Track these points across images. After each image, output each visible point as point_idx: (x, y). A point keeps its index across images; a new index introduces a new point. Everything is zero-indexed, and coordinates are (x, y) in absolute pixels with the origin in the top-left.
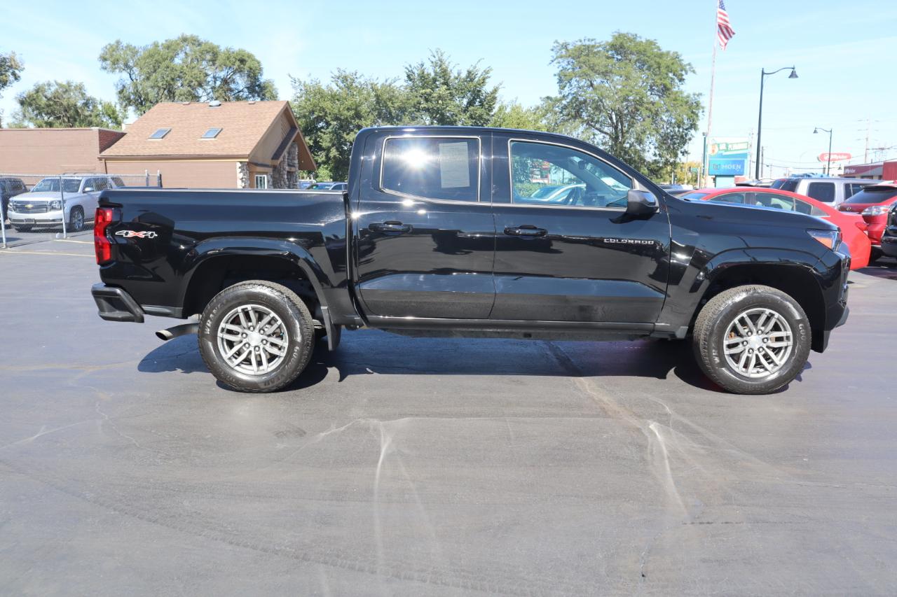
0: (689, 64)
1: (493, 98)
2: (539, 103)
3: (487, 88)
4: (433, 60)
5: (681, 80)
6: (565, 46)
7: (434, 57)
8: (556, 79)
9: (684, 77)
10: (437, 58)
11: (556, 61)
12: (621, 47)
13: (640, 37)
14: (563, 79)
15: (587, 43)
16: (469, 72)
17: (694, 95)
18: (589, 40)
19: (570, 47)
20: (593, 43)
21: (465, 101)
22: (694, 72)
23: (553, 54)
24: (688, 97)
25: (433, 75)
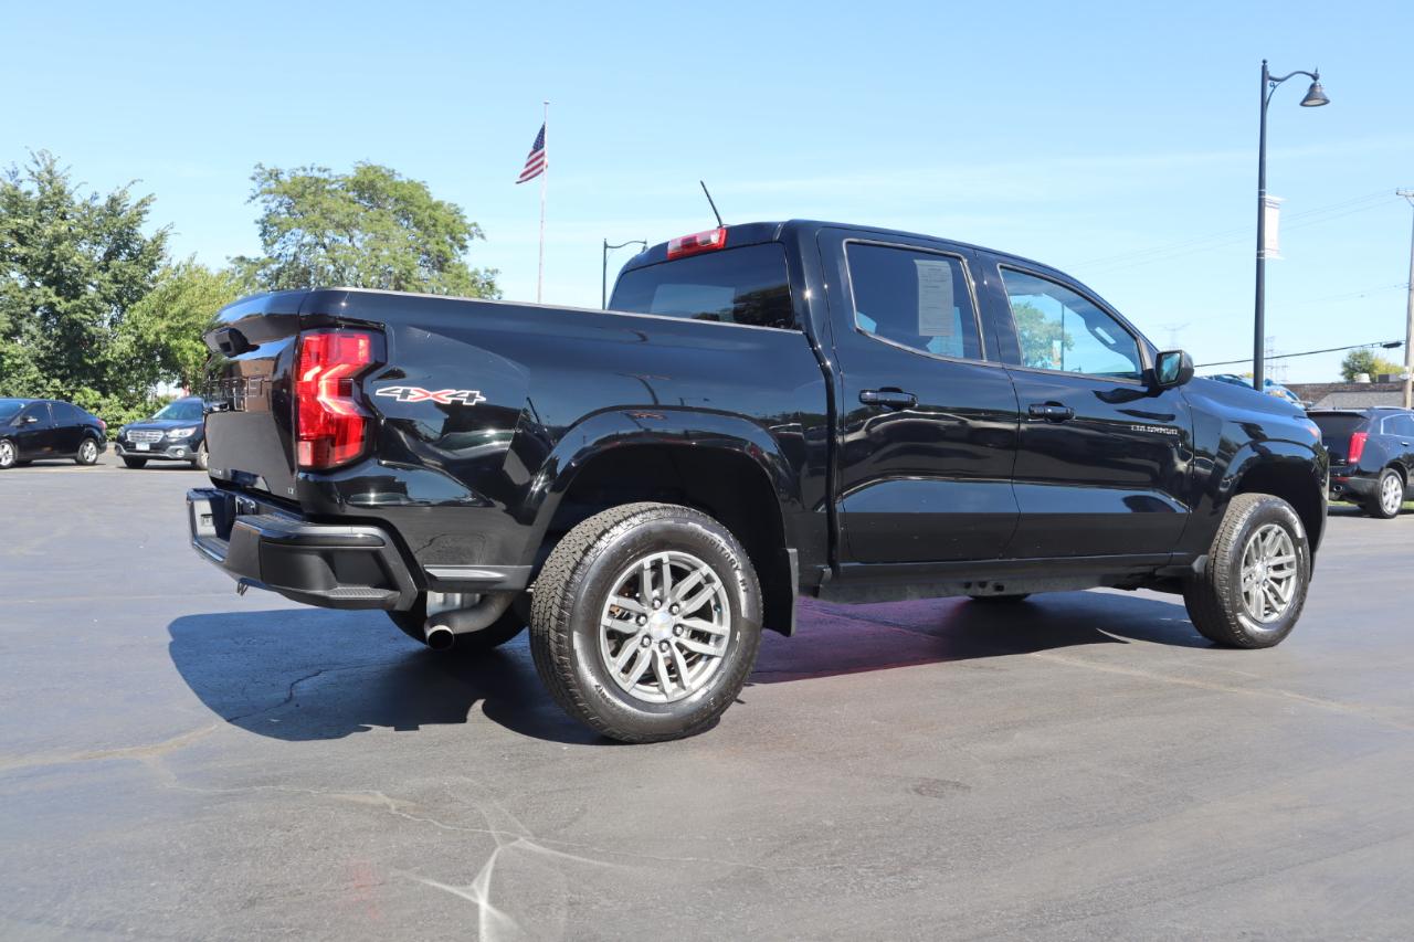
0: (475, 225)
1: (156, 247)
2: (227, 265)
3: (146, 232)
4: (35, 169)
5: (463, 247)
6: (275, 175)
7: (37, 163)
8: (257, 230)
9: (467, 243)
10: (43, 167)
11: (259, 199)
12: (368, 188)
13: (400, 175)
14: (269, 229)
15: (316, 174)
16: (113, 200)
17: (487, 271)
18: (319, 170)
19: (285, 177)
20: (326, 175)
21: (101, 252)
22: (482, 236)
23: (254, 185)
24: (476, 273)
25: (36, 194)
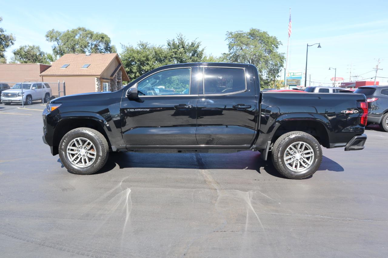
0: (280, 41)
1: (201, 53)
2: (221, 55)
3: (200, 49)
4: (178, 38)
5: (277, 47)
6: (231, 33)
7: (178, 36)
8: (228, 46)
9: (278, 46)
10: (180, 37)
11: (228, 39)
12: (253, 34)
13: (261, 30)
14: (230, 47)
15: (240, 32)
16: (192, 43)
17: (282, 53)
18: (240, 31)
19: (233, 34)
20: (242, 32)
21: (191, 54)
22: (282, 44)
23: (226, 36)
24: (280, 54)
25: (178, 44)
